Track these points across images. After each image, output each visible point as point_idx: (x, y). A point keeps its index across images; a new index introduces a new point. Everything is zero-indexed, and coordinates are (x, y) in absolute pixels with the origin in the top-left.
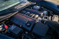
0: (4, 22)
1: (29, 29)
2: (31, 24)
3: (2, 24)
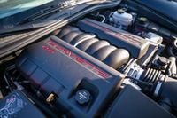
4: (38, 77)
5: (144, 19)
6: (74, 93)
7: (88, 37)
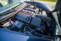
0: (11, 19)
1: (29, 22)
2: (29, 19)
3: (9, 21)
4: (19, 19)
5: (35, 6)
6: (26, 19)
7: (26, 11)
